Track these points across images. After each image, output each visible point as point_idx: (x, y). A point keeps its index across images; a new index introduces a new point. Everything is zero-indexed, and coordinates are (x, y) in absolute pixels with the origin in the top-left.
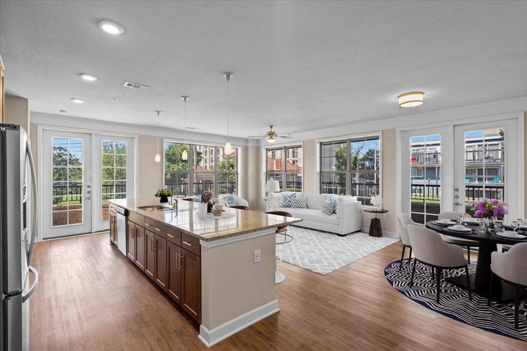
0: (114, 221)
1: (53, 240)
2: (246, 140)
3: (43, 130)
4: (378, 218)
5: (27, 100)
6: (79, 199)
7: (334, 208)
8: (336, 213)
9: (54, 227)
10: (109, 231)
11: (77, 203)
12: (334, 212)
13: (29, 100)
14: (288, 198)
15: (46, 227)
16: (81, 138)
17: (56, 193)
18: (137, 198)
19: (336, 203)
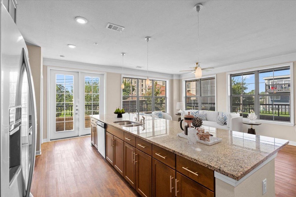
0: (95, 130)
1: (56, 141)
2: (172, 75)
3: (50, 69)
4: (253, 128)
5: (40, 47)
6: (70, 114)
7: (225, 121)
8: (226, 124)
9: (57, 132)
10: (90, 135)
11: (69, 117)
12: (225, 124)
13: (41, 48)
14: (194, 113)
15: (52, 133)
16: (72, 75)
17: (57, 110)
18: (105, 114)
19: (226, 118)
